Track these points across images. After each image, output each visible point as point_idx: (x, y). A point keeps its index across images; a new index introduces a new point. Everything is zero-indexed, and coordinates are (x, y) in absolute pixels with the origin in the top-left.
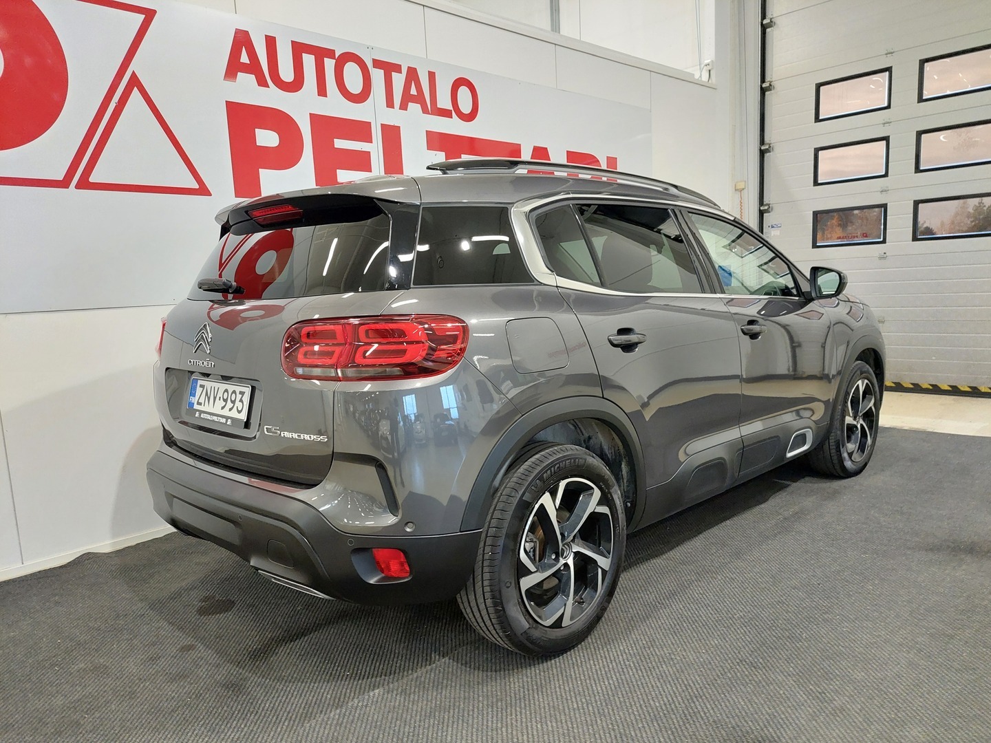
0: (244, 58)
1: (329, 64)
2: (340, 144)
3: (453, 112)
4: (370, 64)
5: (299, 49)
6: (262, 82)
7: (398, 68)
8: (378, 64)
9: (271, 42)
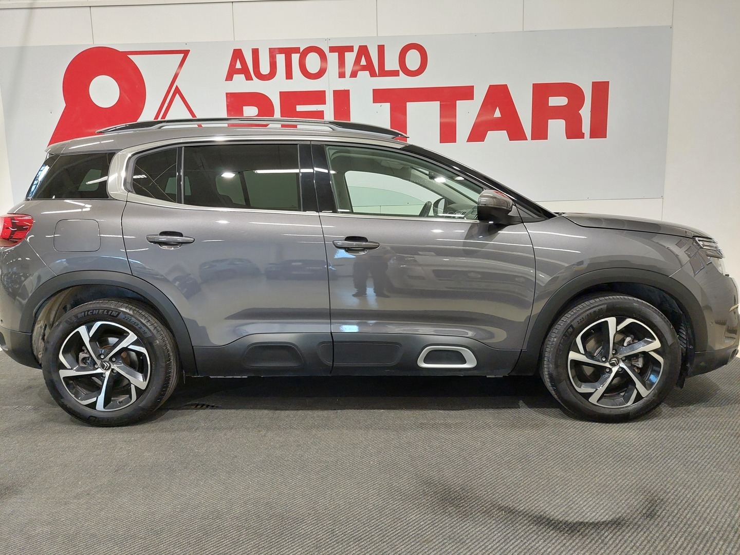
0: (238, 66)
1: (295, 58)
2: (300, 108)
3: (400, 71)
4: (326, 51)
5: (273, 53)
6: (249, 78)
7: (350, 49)
8: (332, 49)
9: (255, 52)
